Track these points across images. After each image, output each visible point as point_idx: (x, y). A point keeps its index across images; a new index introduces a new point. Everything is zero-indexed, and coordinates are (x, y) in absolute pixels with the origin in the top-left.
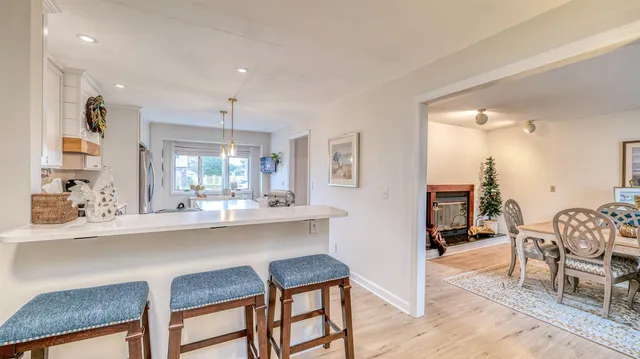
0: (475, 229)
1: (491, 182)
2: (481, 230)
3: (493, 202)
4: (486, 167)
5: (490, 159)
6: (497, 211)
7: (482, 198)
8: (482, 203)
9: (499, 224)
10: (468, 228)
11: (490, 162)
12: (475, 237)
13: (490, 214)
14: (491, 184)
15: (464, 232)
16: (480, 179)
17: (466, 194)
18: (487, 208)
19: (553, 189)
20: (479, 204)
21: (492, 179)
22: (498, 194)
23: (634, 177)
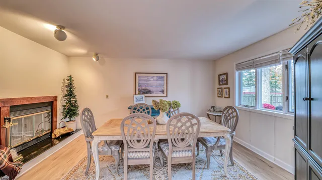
0: (58, 132)
1: (70, 94)
2: (63, 131)
3: (72, 108)
4: (67, 82)
5: (70, 76)
6: (75, 114)
7: (64, 106)
8: (64, 109)
9: (77, 123)
10: (52, 132)
11: (70, 78)
12: (58, 138)
13: (70, 117)
14: (71, 95)
15: (48, 136)
16: (63, 91)
17: (50, 104)
18: (68, 113)
19: (107, 97)
20: (62, 111)
21: (71, 91)
22: (76, 102)
23: (139, 89)
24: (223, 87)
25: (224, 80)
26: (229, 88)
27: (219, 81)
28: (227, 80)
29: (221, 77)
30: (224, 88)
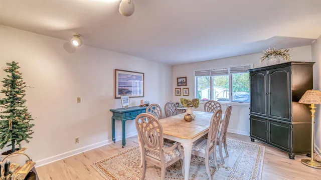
5: (13, 64)
19: (79, 100)
23: (119, 89)
24: (182, 87)
25: (182, 82)
26: (188, 89)
27: (178, 83)
28: (186, 82)
29: (180, 80)
30: (183, 89)
